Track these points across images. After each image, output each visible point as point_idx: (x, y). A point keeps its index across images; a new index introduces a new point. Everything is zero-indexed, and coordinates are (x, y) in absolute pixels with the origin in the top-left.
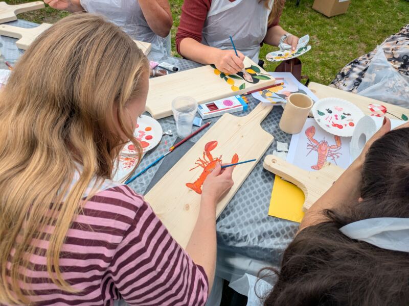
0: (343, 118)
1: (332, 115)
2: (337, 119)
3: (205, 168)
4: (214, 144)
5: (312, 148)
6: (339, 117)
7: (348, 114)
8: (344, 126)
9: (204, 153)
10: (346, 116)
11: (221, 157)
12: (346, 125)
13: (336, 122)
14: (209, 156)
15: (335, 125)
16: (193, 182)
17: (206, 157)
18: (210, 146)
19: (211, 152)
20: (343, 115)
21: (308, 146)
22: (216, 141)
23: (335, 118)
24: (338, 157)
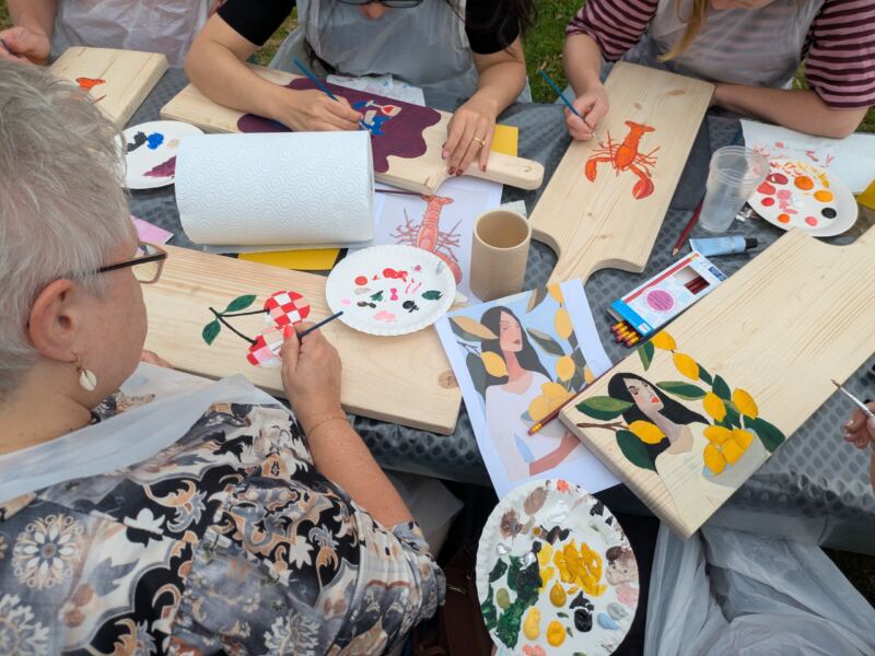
0: (378, 296)
1: (403, 298)
2: (394, 291)
3: (636, 153)
4: (639, 192)
5: (449, 238)
6: (387, 295)
7: (362, 304)
8: (381, 275)
9: (650, 175)
10: (369, 301)
11: (618, 174)
12: (375, 278)
13: (397, 283)
14: (640, 173)
15: (402, 275)
16: (646, 133)
17: (644, 170)
18: (645, 188)
19: (638, 179)
20: (375, 302)
21: (457, 241)
22: (639, 197)
23: (398, 294)
24: (399, 229)
